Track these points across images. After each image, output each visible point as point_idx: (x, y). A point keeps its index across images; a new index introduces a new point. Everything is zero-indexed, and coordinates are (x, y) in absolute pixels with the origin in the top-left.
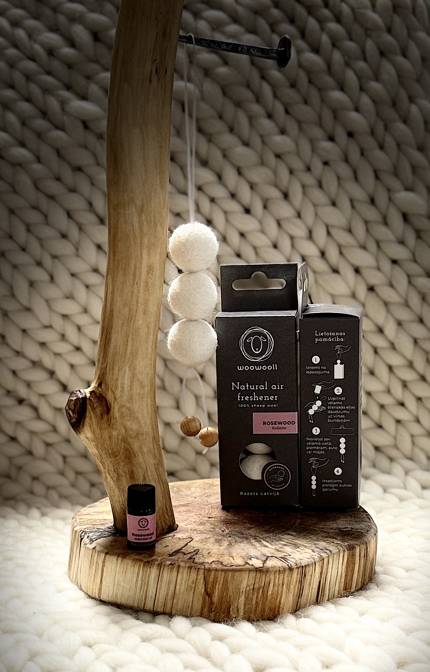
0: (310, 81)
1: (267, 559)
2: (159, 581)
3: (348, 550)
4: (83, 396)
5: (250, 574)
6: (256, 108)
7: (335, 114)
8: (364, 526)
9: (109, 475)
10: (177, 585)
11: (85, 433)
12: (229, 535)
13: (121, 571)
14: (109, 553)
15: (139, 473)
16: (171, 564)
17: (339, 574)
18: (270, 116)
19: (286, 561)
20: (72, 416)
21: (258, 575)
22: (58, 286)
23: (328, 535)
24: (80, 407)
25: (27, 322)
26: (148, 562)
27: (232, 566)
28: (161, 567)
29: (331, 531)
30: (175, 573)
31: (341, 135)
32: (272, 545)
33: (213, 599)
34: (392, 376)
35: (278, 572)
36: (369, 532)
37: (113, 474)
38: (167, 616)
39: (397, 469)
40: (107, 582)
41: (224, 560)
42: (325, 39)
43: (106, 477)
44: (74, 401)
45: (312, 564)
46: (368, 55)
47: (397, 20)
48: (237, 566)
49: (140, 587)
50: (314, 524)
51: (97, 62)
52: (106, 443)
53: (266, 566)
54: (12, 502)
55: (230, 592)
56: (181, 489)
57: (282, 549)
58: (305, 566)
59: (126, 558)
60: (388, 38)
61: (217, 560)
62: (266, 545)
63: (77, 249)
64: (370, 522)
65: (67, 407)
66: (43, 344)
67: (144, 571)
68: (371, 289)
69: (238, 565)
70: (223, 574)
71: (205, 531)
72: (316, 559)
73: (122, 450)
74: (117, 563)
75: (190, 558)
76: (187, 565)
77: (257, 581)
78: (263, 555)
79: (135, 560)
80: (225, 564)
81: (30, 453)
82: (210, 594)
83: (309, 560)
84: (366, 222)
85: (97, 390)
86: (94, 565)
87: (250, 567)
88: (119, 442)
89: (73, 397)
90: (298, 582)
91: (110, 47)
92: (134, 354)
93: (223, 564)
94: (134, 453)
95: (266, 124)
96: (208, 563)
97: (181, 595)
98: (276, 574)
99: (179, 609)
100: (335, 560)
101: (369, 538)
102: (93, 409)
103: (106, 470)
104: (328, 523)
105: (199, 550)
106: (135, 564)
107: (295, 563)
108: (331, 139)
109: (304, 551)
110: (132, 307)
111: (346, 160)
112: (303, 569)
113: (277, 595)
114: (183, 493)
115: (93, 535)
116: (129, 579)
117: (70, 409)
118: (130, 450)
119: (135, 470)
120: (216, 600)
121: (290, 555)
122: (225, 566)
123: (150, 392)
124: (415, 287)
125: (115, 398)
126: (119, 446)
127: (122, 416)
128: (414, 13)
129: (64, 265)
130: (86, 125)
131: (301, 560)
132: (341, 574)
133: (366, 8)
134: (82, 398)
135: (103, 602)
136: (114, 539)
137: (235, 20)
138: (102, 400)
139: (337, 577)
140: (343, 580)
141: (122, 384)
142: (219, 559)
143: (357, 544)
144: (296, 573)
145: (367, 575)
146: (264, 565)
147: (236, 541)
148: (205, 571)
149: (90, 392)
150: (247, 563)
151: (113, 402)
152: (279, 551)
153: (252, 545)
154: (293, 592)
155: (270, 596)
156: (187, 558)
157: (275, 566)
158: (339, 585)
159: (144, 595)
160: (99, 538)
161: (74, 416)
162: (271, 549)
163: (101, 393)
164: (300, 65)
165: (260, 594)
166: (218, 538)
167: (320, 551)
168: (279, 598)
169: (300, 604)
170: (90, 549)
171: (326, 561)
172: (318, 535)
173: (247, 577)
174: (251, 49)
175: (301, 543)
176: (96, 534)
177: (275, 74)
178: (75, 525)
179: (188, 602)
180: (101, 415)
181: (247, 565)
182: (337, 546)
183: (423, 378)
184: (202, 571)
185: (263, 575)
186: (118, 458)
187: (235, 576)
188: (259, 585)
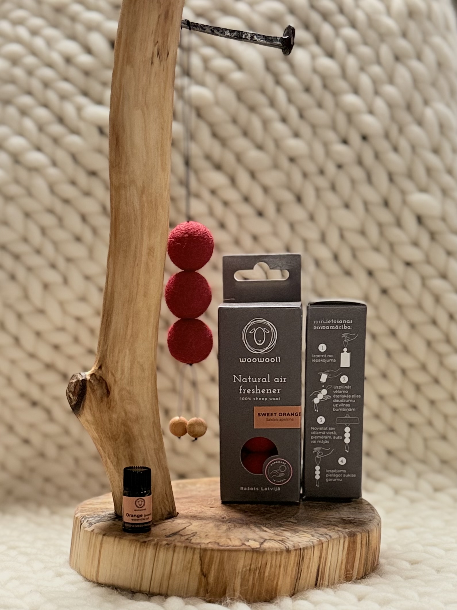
1: (264, 541)
2: (155, 562)
3: (349, 537)
4: (83, 378)
5: (246, 554)
6: (270, 113)
7: (350, 117)
8: (367, 516)
9: (109, 458)
10: (173, 565)
11: (85, 416)
12: (229, 521)
13: (118, 552)
14: (107, 535)
16: (167, 544)
17: (340, 561)
18: (284, 120)
19: (284, 543)
20: (72, 399)
21: (255, 555)
23: (329, 523)
24: (80, 389)
26: (145, 542)
27: (228, 546)
28: (157, 547)
29: (333, 519)
30: (171, 553)
31: (355, 138)
32: (271, 530)
33: (209, 580)
35: (275, 553)
36: (372, 522)
38: (163, 597)
40: (104, 564)
41: (221, 541)
42: (339, 44)
43: (106, 461)
44: (74, 383)
45: (311, 547)
46: (382, 60)
47: (413, 26)
49: (136, 568)
50: (317, 514)
52: (106, 426)
53: (264, 547)
55: (226, 572)
57: (281, 534)
58: (304, 549)
59: (122, 538)
60: (403, 43)
61: (214, 541)
62: (265, 530)
63: (91, 252)
64: (375, 514)
65: (68, 390)
66: (57, 347)
67: (140, 551)
68: (384, 292)
69: (234, 545)
70: (219, 554)
71: (205, 518)
72: (315, 542)
73: (122, 434)
74: (114, 544)
75: (187, 539)
76: (184, 545)
77: (254, 561)
78: (261, 537)
79: (131, 541)
82: (206, 574)
83: (308, 543)
84: (380, 225)
85: (98, 372)
86: (92, 548)
87: (247, 547)
88: (119, 425)
89: (74, 380)
90: (296, 564)
92: (135, 336)
93: (220, 544)
94: (134, 437)
95: (279, 128)
96: (204, 543)
97: (177, 576)
99: (175, 589)
100: (335, 546)
101: (371, 527)
102: (93, 391)
103: (106, 454)
104: (330, 513)
105: (196, 533)
106: (132, 544)
107: (293, 545)
108: (345, 142)
109: (303, 535)
110: (132, 289)
111: (360, 162)
112: (301, 551)
113: (274, 577)
114: (188, 488)
115: (93, 520)
116: (126, 560)
117: (70, 391)
118: (130, 433)
119: (135, 454)
120: (212, 581)
121: (288, 539)
122: (222, 546)
125: (115, 381)
126: (119, 429)
127: (122, 399)
131: (299, 543)
134: (83, 380)
135: (100, 584)
136: (113, 523)
138: (102, 383)
139: (337, 563)
140: (343, 567)
141: (122, 366)
142: (216, 540)
143: (358, 532)
144: (294, 555)
145: (369, 564)
146: (260, 547)
147: (235, 526)
148: (201, 551)
149: (90, 374)
150: (243, 544)
151: (112, 385)
152: (278, 535)
153: (251, 529)
154: (290, 574)
155: (266, 577)
156: (184, 539)
157: (272, 548)
158: (340, 572)
159: (140, 576)
160: (98, 522)
161: (74, 398)
162: (270, 534)
163: (101, 375)
164: (315, 71)
165: (257, 575)
166: (217, 523)
167: (320, 535)
168: (276, 579)
169: (298, 587)
170: (89, 532)
171: (325, 546)
172: (319, 523)
173: (244, 557)
174: (255, 37)
175: (301, 529)
176: (96, 519)
177: (290, 79)
178: (77, 512)
179: (184, 583)
180: (101, 398)
181: (243, 546)
182: (338, 532)
183: (436, 381)
184: (198, 551)
185: (260, 556)
186: (118, 441)
187: (232, 556)
188: (255, 566)
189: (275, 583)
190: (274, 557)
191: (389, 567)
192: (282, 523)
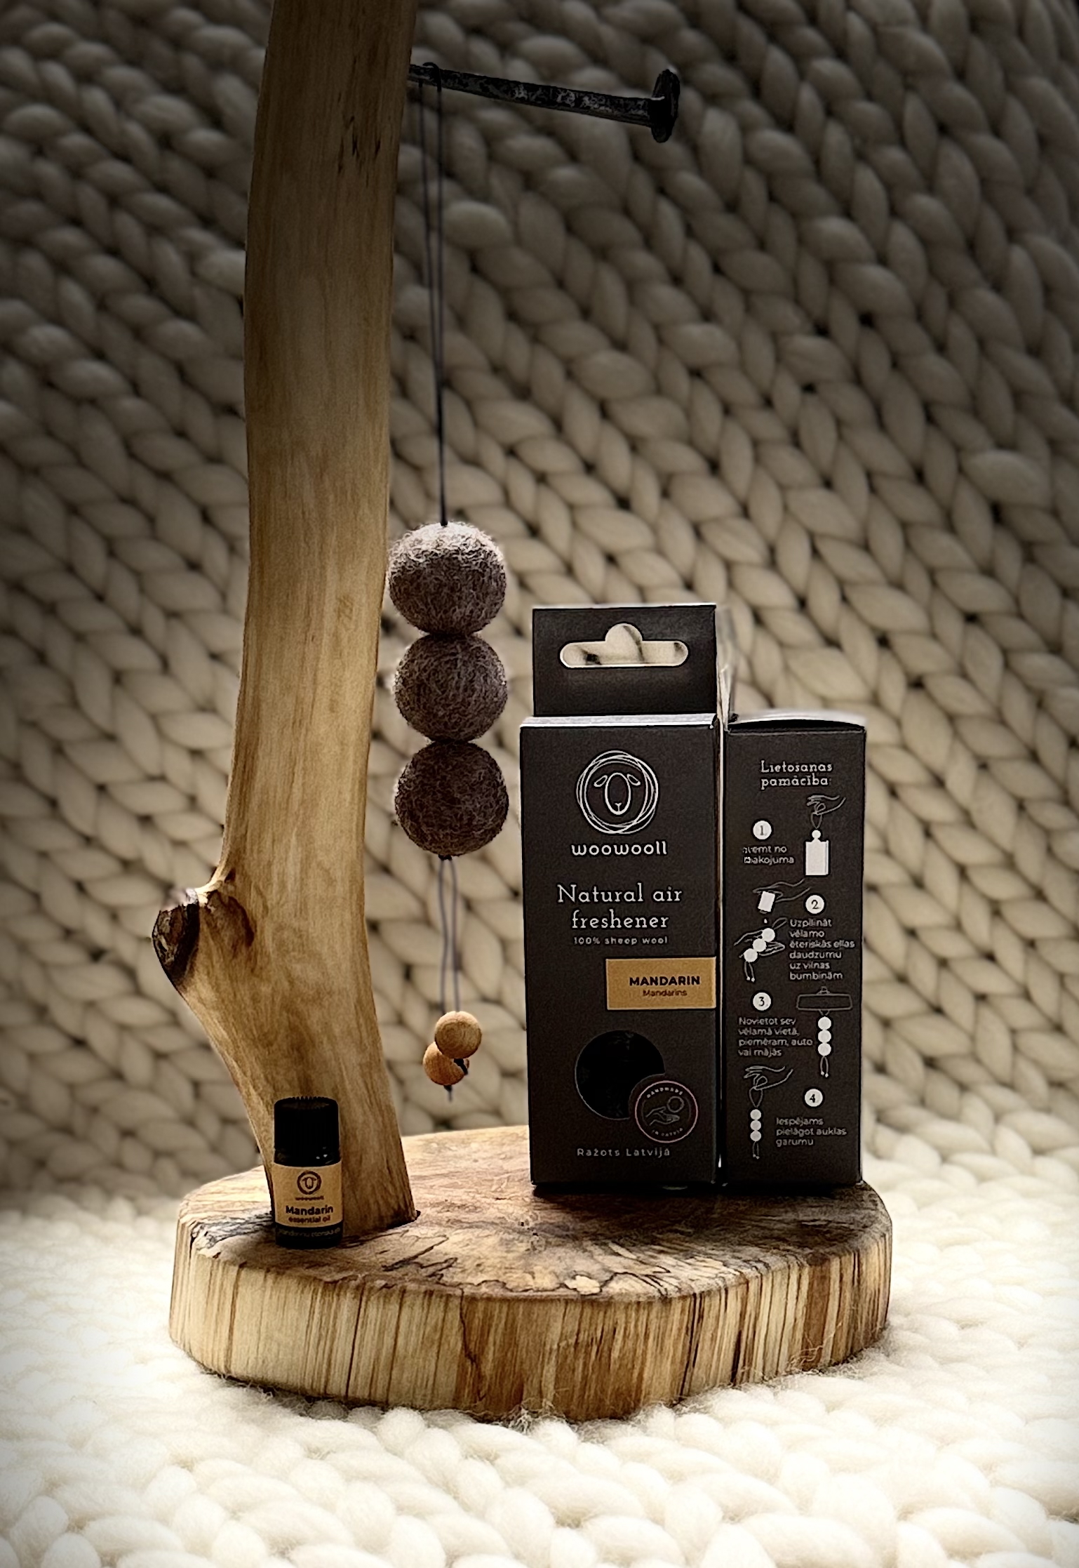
0: (772, 198)
1: (611, 1278)
2: (359, 1327)
3: (810, 1265)
4: (191, 903)
5: (568, 1309)
6: (643, 261)
7: (832, 269)
8: (858, 1218)
9: (256, 1087)
10: (399, 1335)
11: (195, 990)
12: (535, 1231)
13: (274, 1306)
14: (248, 1265)
16: (386, 1286)
17: (790, 1320)
18: (677, 279)
19: (656, 1282)
20: (166, 950)
21: (588, 1311)
22: (177, 681)
23: (768, 1233)
24: (184, 927)
25: (110, 768)
26: (334, 1283)
27: (527, 1290)
28: (362, 1294)
29: (779, 1226)
30: (394, 1306)
31: (845, 321)
32: (630, 1251)
33: (483, 1369)
34: (966, 889)
35: (635, 1306)
36: (868, 1229)
37: (264, 1087)
38: (377, 1410)
39: (976, 1109)
40: (243, 1332)
41: (511, 1279)
42: (807, 97)
43: (249, 1094)
44: (169, 914)
45: (719, 1290)
46: (909, 133)
47: (979, 51)
48: (538, 1291)
49: (316, 1345)
50: (742, 1212)
52: (244, 1013)
53: (609, 1292)
55: (521, 1350)
56: (447, 1145)
57: (652, 1260)
58: (702, 1295)
59: (284, 1274)
60: (957, 91)
61: (495, 1278)
62: (616, 1251)
64: (876, 1210)
65: (156, 930)
66: (146, 820)
67: (324, 1303)
68: (917, 684)
69: (540, 1288)
70: (505, 1309)
72: (729, 1280)
73: (282, 1031)
74: (264, 1286)
75: (433, 1275)
76: (423, 1288)
77: (585, 1325)
78: (605, 1269)
79: (305, 1280)
80: (510, 1287)
81: (117, 1075)
82: (475, 1356)
83: (711, 1282)
84: (905, 526)
85: (225, 888)
86: (216, 1297)
87: (570, 1292)
88: (277, 1008)
89: (170, 905)
90: (684, 1331)
92: (310, 804)
93: (507, 1286)
94: (310, 1038)
95: (666, 297)
96: (472, 1284)
97: (409, 1362)
98: (629, 1312)
99: (406, 1391)
100: (777, 1286)
101: (866, 1242)
102: (215, 932)
103: (247, 1077)
104: (775, 1211)
105: (456, 1259)
106: (305, 1287)
107: (677, 1287)
108: (822, 330)
109: (703, 1264)
110: (302, 695)
111: (858, 378)
112: (696, 1302)
113: (632, 1361)
114: (450, 1153)
115: (219, 1230)
116: (292, 1325)
117: (161, 933)
118: (302, 1029)
119: (313, 1076)
120: (490, 1370)
121: (669, 1272)
122: (511, 1291)
123: (348, 895)
124: (1019, 676)
125: (265, 908)
126: (275, 1020)
127: (281, 945)
128: (1021, 33)
129: (194, 633)
131: (693, 1280)
132: (793, 1321)
133: (903, 22)
134: (190, 906)
135: (234, 1380)
137: (598, 58)
138: (234, 912)
139: (783, 1329)
140: (799, 1336)
141: (282, 874)
142: (500, 1277)
143: (834, 1253)
144: (679, 1311)
145: (861, 1328)
146: (601, 1291)
147: (548, 1243)
148: (464, 1302)
149: (207, 893)
150: (562, 1285)
151: (259, 916)
152: (645, 1264)
154: (671, 1354)
155: (615, 1361)
156: (425, 1275)
157: (629, 1294)
158: (790, 1347)
159: (325, 1361)
160: (231, 1236)
161: (171, 948)
162: (626, 1261)
163: (233, 895)
164: (748, 160)
165: (593, 1354)
166: (507, 1236)
167: (741, 1263)
168: (637, 1367)
169: (690, 1385)
170: (209, 1258)
171: (753, 1287)
172: (745, 1234)
173: (562, 1316)
174: (586, 99)
175: (700, 1248)
176: (226, 1229)
177: (689, 181)
178: (183, 1213)
179: (426, 1376)
180: (233, 946)
181: (561, 1289)
182: (785, 1256)
183: (1040, 895)
184: (457, 1302)
185: (598, 1313)
186: (275, 1047)
187: (533, 1313)
188: (589, 1335)
189: (636, 1374)
190: (633, 1314)
191: (908, 1333)
192: (658, 1236)
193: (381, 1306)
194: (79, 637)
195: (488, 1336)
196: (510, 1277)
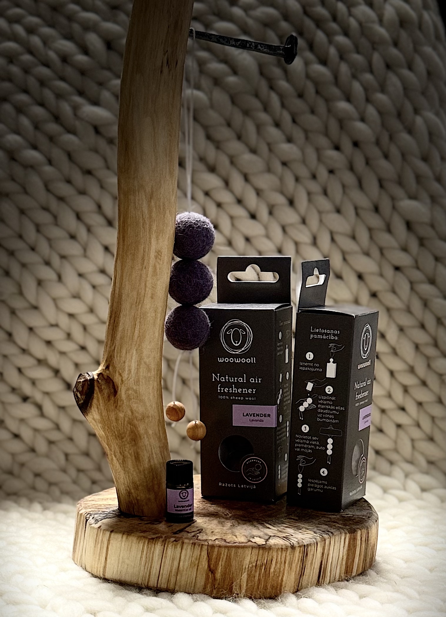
0: (317, 92)
1: (269, 538)
2: (163, 558)
3: (349, 533)
5: (253, 550)
6: (263, 117)
7: (342, 123)
8: (365, 514)
9: (115, 457)
10: (181, 561)
11: (92, 415)
12: (232, 518)
13: (126, 548)
14: (115, 531)
15: (144, 456)
16: (175, 541)
17: (341, 556)
18: (277, 125)
19: (288, 540)
20: (79, 398)
21: (261, 551)
22: (65, 285)
23: (329, 520)
24: (87, 388)
25: (34, 320)
26: (153, 539)
27: (235, 543)
28: (165, 544)
29: (333, 516)
30: (179, 549)
31: (347, 145)
32: (274, 527)
33: (216, 576)
34: (394, 381)
35: (280, 550)
36: (370, 518)
37: (119, 456)
38: (170, 592)
39: (398, 472)
40: (111, 560)
42: (333, 51)
43: (112, 459)
44: (82, 383)
45: (314, 544)
46: (374, 68)
47: (404, 35)
48: (240, 543)
49: (144, 565)
51: (109, 69)
52: (112, 425)
53: (269, 544)
54: (14, 497)
55: (233, 568)
57: (284, 531)
58: (307, 545)
59: (130, 535)
60: (394, 51)
61: (221, 538)
62: (268, 526)
63: (85, 250)
64: (372, 511)
65: (75, 389)
66: (49, 343)
67: (148, 548)
68: (374, 295)
70: (226, 551)
71: (208, 515)
72: (318, 539)
73: (128, 432)
74: (121, 541)
75: (194, 536)
76: (191, 542)
77: (260, 558)
78: (265, 534)
79: (139, 538)
80: (228, 541)
81: (33, 450)
82: (213, 570)
83: (311, 540)
84: (370, 230)
85: (105, 372)
86: (99, 544)
87: (253, 544)
88: (126, 424)
89: (81, 379)
90: (300, 560)
91: (121, 55)
92: (142, 337)
93: (226, 541)
94: (139, 435)
95: (273, 132)
96: (212, 540)
97: (184, 572)
98: (278, 552)
99: (183, 585)
100: (336, 542)
101: (370, 523)
102: (101, 390)
103: (112, 452)
105: (202, 529)
106: (140, 541)
107: (297, 542)
108: (337, 148)
109: (306, 532)
110: (140, 291)
111: (351, 168)
112: (305, 548)
113: (279, 573)
115: (98, 516)
116: (134, 556)
117: (78, 391)
118: (136, 431)
119: (140, 453)
120: (219, 576)
121: (292, 536)
122: (229, 543)
124: (417, 293)
125: (122, 380)
126: (125, 428)
127: (129, 398)
128: (420, 28)
129: (72, 264)
130: (97, 130)
131: (303, 539)
132: (342, 556)
133: (373, 22)
134: (90, 379)
135: (106, 580)
136: (119, 520)
138: (109, 383)
139: (338, 560)
140: (344, 563)
141: (129, 366)
142: (222, 537)
143: (358, 528)
144: (298, 552)
145: (368, 560)
146: (266, 543)
147: (239, 523)
148: (209, 548)
149: (98, 374)
150: (249, 541)
151: (119, 384)
152: (282, 532)
153: (255, 526)
154: (295, 570)
155: (272, 573)
156: (191, 536)
157: (278, 544)
158: (340, 567)
159: (148, 572)
160: (104, 519)
161: (81, 398)
162: (274, 531)
163: (109, 375)
164: (308, 76)
165: (263, 569)
166: (220, 519)
167: (321, 532)
168: (281, 575)
169: (301, 584)
170: (96, 528)
171: (327, 542)
172: (320, 520)
173: (250, 554)
174: (259, 45)
175: (303, 526)
176: (101, 516)
177: (283, 84)
178: (80, 509)
179: (192, 579)
180: (108, 397)
181: (249, 542)
182: (339, 529)
183: (424, 383)
184: (206, 547)
185: (266, 552)
186: (124, 440)
187: (239, 552)
188: (261, 562)
189: (280, 578)
190: (280, 553)
192: (284, 520)
193: (173, 548)
194: (24, 265)
195: (219, 562)
196: (227, 537)
